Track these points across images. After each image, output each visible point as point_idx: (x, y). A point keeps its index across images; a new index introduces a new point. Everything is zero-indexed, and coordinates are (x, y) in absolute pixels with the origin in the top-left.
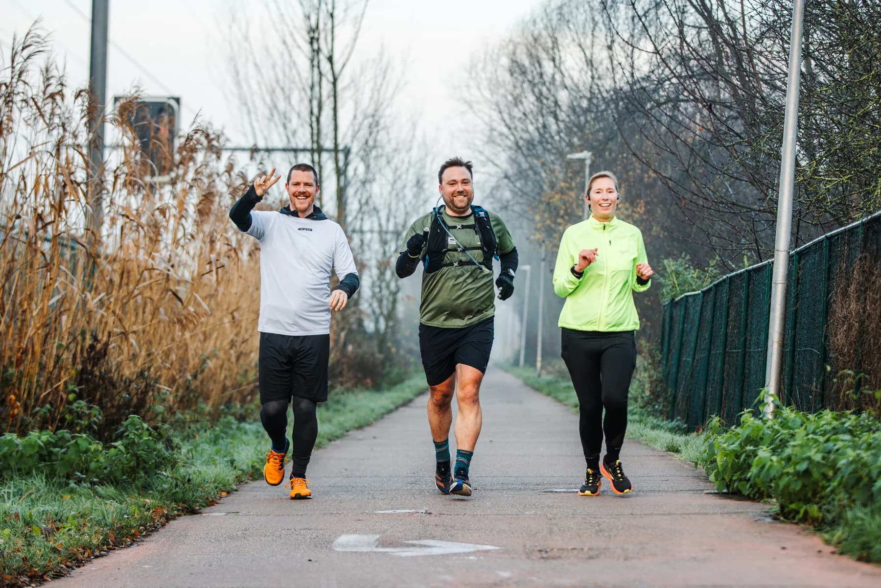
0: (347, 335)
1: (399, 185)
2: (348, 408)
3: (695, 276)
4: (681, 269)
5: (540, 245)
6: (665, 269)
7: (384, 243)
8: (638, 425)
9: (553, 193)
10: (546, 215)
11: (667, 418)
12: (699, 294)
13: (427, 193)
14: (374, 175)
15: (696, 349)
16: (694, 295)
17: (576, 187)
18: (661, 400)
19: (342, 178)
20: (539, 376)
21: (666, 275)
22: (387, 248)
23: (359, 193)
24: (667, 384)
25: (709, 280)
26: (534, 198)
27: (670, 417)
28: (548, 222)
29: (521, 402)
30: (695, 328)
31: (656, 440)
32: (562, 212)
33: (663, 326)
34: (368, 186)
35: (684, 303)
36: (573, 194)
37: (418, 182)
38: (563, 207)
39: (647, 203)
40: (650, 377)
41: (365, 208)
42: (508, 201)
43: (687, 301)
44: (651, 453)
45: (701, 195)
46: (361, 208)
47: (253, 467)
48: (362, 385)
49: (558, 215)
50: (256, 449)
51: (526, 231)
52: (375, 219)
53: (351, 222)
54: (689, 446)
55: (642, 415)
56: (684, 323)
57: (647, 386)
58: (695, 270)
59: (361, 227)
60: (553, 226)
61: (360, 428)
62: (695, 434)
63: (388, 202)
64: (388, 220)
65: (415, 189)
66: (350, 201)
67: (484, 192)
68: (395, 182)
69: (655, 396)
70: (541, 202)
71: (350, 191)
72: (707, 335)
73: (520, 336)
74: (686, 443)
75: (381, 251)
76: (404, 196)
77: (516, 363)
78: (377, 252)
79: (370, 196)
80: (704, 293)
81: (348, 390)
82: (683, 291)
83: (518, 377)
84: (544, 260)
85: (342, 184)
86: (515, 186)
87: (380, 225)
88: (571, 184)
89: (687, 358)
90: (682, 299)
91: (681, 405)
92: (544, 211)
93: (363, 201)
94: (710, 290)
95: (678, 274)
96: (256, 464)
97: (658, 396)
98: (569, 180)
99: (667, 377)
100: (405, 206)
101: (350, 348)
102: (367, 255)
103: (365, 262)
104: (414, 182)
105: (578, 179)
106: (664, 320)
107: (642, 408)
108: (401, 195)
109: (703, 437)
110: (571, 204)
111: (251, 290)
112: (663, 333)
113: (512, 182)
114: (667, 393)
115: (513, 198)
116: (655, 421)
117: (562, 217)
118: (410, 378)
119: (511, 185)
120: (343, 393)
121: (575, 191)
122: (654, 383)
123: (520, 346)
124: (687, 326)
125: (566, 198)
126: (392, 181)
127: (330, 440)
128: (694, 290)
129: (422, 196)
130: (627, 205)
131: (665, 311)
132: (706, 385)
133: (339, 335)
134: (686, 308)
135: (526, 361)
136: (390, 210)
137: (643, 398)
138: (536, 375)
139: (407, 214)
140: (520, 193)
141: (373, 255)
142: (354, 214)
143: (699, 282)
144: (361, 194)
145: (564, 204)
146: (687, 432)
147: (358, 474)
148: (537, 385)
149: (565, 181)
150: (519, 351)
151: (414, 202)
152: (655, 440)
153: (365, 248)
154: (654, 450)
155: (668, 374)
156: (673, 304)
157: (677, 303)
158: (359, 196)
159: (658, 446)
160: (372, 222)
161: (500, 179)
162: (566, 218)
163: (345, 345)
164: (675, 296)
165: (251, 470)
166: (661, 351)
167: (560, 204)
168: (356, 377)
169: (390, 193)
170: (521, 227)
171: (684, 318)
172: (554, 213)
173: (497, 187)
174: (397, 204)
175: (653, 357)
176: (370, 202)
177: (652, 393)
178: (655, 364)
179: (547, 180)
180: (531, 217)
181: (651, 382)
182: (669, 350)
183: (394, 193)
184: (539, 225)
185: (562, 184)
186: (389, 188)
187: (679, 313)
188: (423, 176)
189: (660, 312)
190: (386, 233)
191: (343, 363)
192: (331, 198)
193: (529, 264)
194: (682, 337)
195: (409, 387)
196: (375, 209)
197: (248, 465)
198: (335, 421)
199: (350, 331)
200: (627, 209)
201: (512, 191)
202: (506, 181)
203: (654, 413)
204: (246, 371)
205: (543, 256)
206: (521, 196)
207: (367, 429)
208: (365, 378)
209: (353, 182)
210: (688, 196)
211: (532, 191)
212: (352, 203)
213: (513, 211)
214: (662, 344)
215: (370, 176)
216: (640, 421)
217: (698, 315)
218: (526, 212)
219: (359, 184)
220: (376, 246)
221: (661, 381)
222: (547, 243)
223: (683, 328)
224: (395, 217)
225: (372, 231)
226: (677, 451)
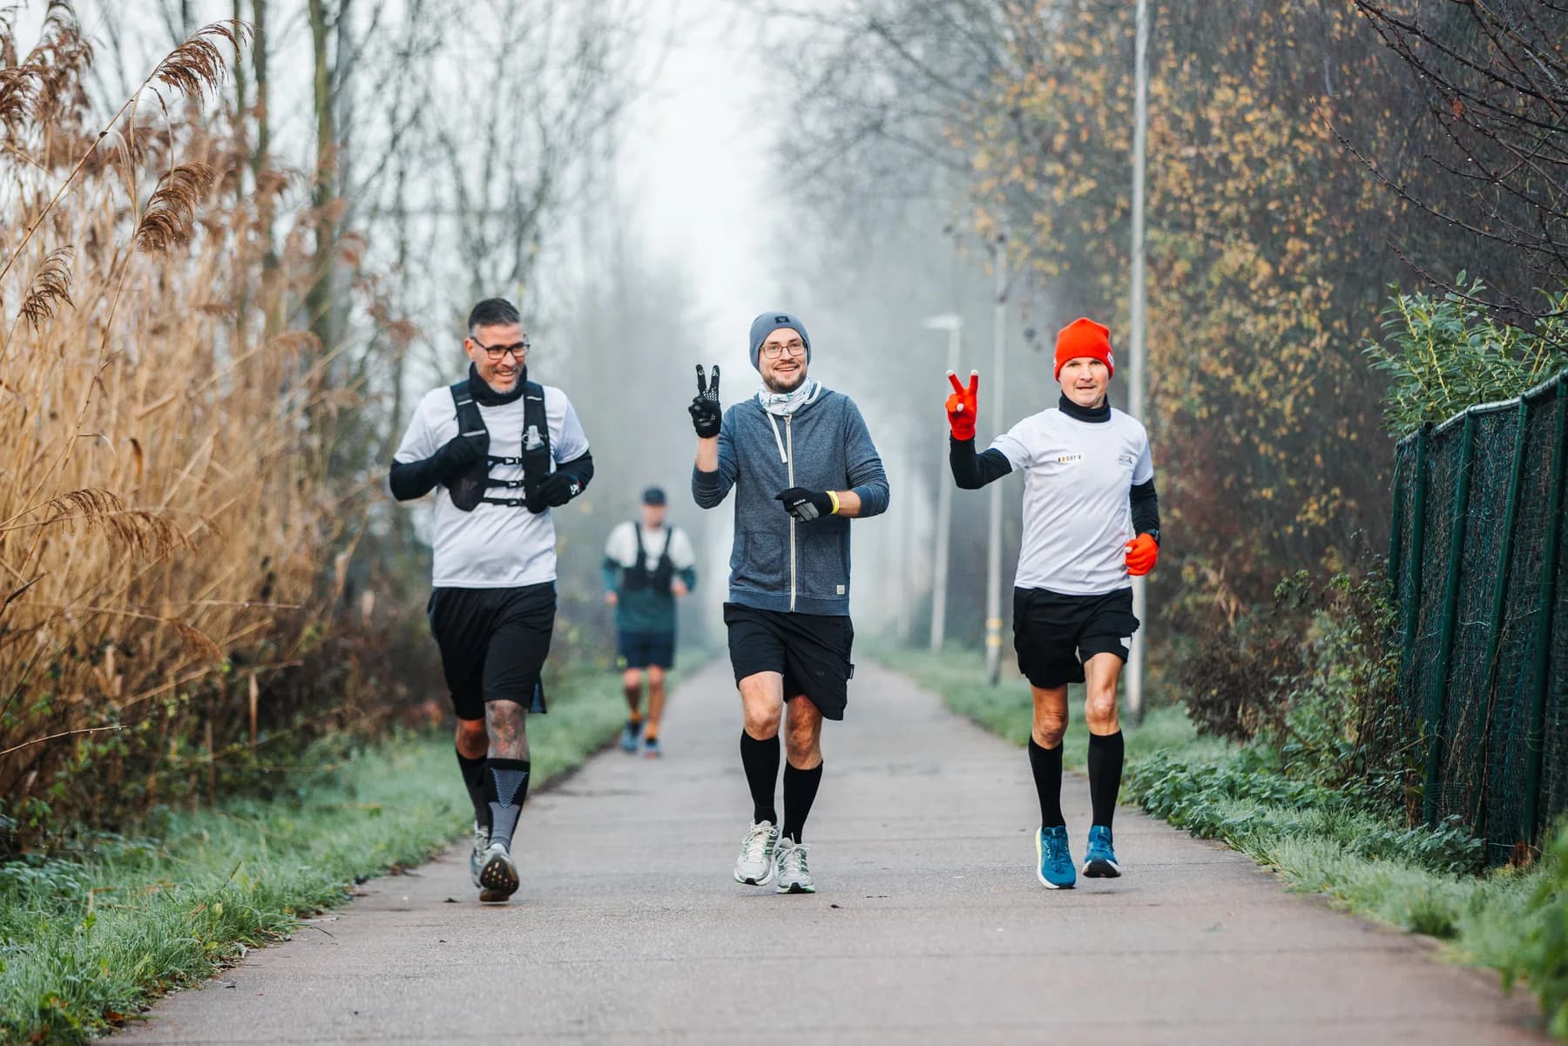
0: (353, 563)
1: (520, 59)
2: (364, 801)
3: (1500, 347)
4: (1454, 325)
5: (993, 252)
6: (1402, 325)
7: (477, 250)
8: (1319, 844)
9: (1030, 77)
10: (1010, 150)
11: (1417, 819)
12: (1514, 408)
13: (617, 84)
14: (438, 28)
15: (1506, 589)
16: (1496, 412)
17: (1106, 57)
18: (1394, 757)
19: (332, 39)
20: (995, 680)
21: (1408, 345)
22: (485, 268)
23: (389, 90)
24: (1414, 705)
25: (1549, 361)
26: (969, 95)
27: (1427, 815)
28: (1016, 173)
29: (934, 771)
30: (1505, 520)
31: (1378, 896)
32: (1060, 141)
33: (1399, 515)
34: (419, 65)
35: (1464, 436)
36: (1094, 79)
37: (585, 46)
38: (1065, 125)
39: (1340, 107)
40: (1357, 681)
41: (410, 137)
42: (884, 107)
43: (1475, 432)
44: (1359, 938)
45: (1517, 81)
46: (396, 139)
47: (44, 1013)
48: (411, 723)
49: (1047, 147)
50: (54, 953)
51: (944, 204)
52: (444, 172)
53: (366, 185)
54: (1486, 916)
55: (1332, 807)
56: (1465, 507)
57: (1349, 711)
58: (1499, 327)
59: (399, 198)
60: (1032, 185)
61: (402, 868)
62: (1509, 869)
63: (486, 116)
64: (488, 175)
65: (574, 72)
66: (359, 114)
67: (802, 76)
68: (507, 49)
69: (1376, 744)
70: (992, 108)
71: (362, 83)
72: (1542, 544)
73: (932, 545)
74: (1477, 907)
75: (467, 277)
76: (540, 98)
77: (919, 637)
78: (453, 279)
79: (427, 98)
80: (1534, 404)
81: (362, 740)
82: (1465, 399)
83: (925, 684)
84: (1003, 299)
85: (331, 59)
86: (906, 56)
87: (462, 193)
88: (1088, 47)
89: (1479, 620)
90: (1459, 423)
91: (1462, 774)
92: (1003, 139)
93: (404, 114)
94: (1549, 394)
95: (1443, 341)
96: (56, 1004)
97: (1386, 746)
98: (1083, 36)
99: (1413, 680)
100: (544, 130)
101: (368, 601)
102: (419, 295)
103: (414, 320)
104: (573, 45)
105: (1113, 32)
106: (1400, 493)
107: (1330, 784)
108: (529, 92)
109: (1533, 881)
110: (1090, 112)
111: (31, 420)
112: (1398, 539)
113: (896, 44)
114: (1415, 735)
115: (901, 93)
116: (1375, 829)
117: (1062, 157)
118: (570, 695)
119: (891, 53)
120: (346, 755)
121: (1103, 70)
122: (1374, 700)
123: (932, 580)
124: (1479, 515)
125: (1073, 93)
126: (498, 49)
127: (302, 914)
128: (1498, 396)
129: (600, 96)
130: (1276, 112)
131: (1405, 466)
132: (1543, 709)
133: (330, 560)
134: (1472, 454)
135: (950, 631)
136: (492, 142)
137: (1335, 751)
138: (984, 676)
139: (549, 150)
140: (923, 81)
141: (441, 294)
142: (374, 158)
143: (1515, 368)
144: (398, 91)
145: (1069, 116)
146: (1480, 865)
147: (395, 1028)
148: (985, 712)
149: (1066, 38)
150: (928, 599)
151: (571, 113)
152: (1373, 897)
153: (414, 268)
154: (1369, 927)
155: (1417, 672)
156: (1430, 440)
157: (1442, 436)
158: (389, 98)
159: (1382, 916)
160: (435, 184)
161: (855, 33)
162: (1076, 158)
163: (350, 592)
164: (1436, 414)
165: (37, 1024)
166: (1394, 596)
167: (1052, 113)
168: (389, 696)
169: (494, 87)
170: (926, 191)
171: (1468, 486)
172: (1036, 144)
173: (845, 61)
174: (516, 124)
175: (1364, 616)
176: (428, 117)
177: (1366, 733)
178: (1373, 640)
179: (1009, 35)
180: (960, 158)
181: (1362, 701)
182: (1419, 591)
183: (505, 85)
184: (986, 185)
185: (1061, 48)
186: (490, 70)
187: (1448, 469)
188: (603, 27)
189: (1392, 466)
190: (482, 216)
191: (345, 654)
192: (298, 108)
193: (957, 308)
194: (1461, 549)
195: (566, 724)
196: (443, 139)
197: (27, 1008)
198: (319, 848)
199: (370, 544)
200: (1275, 127)
201: (897, 73)
202: (875, 39)
203: (1373, 802)
204: (22, 689)
205: (1000, 287)
206: (926, 90)
207: (426, 871)
208: (420, 698)
209: (369, 52)
210: (1475, 81)
211: (961, 73)
212: (367, 121)
213: (902, 139)
214: (1395, 572)
215: (426, 32)
216: (1328, 831)
217: (1510, 476)
218: (945, 141)
219: (388, 55)
220: (449, 262)
221: (1394, 697)
222: (1013, 243)
223: (1464, 520)
224: (510, 166)
225: (435, 210)
226: (1447, 933)
